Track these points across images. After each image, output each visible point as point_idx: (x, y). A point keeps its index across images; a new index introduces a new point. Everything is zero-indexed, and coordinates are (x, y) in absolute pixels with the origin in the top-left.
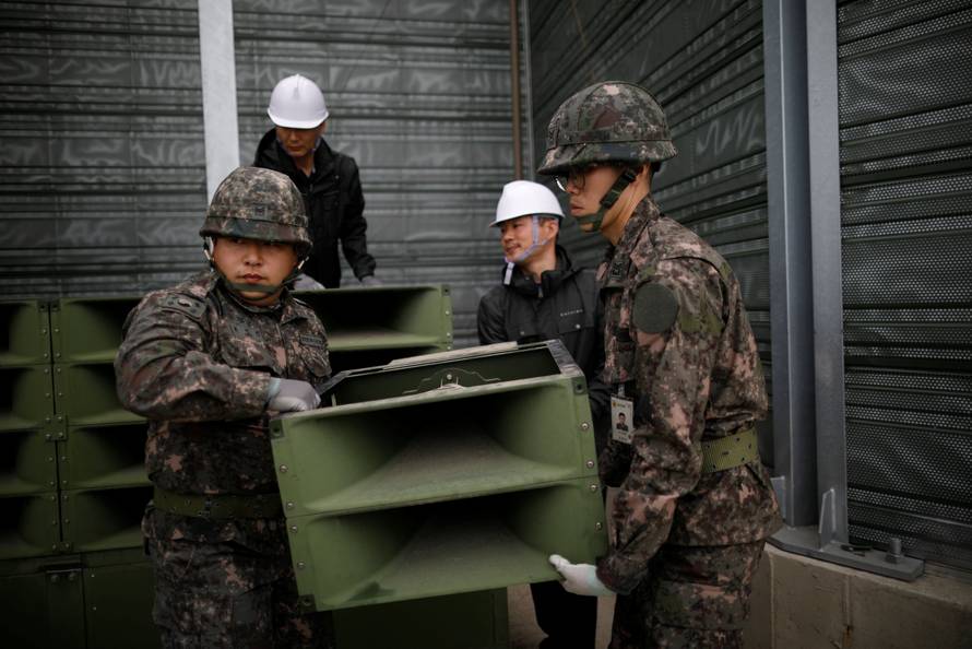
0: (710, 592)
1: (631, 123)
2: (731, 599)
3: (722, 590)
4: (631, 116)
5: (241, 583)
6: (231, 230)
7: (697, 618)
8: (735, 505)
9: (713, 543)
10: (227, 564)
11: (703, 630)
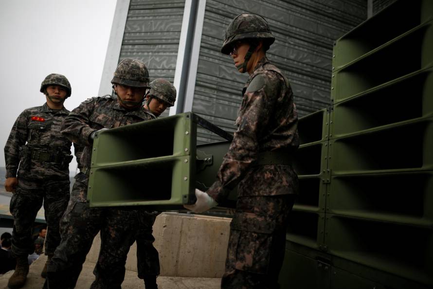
0: (251, 216)
1: (253, 25)
2: (260, 219)
3: (256, 215)
4: (253, 23)
5: (82, 199)
6: (123, 83)
7: (245, 227)
8: (262, 180)
9: (252, 195)
10: (82, 191)
11: (247, 232)
